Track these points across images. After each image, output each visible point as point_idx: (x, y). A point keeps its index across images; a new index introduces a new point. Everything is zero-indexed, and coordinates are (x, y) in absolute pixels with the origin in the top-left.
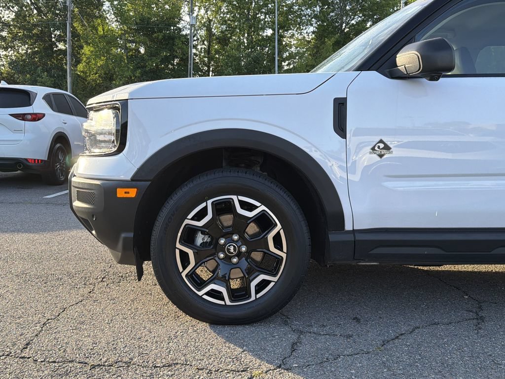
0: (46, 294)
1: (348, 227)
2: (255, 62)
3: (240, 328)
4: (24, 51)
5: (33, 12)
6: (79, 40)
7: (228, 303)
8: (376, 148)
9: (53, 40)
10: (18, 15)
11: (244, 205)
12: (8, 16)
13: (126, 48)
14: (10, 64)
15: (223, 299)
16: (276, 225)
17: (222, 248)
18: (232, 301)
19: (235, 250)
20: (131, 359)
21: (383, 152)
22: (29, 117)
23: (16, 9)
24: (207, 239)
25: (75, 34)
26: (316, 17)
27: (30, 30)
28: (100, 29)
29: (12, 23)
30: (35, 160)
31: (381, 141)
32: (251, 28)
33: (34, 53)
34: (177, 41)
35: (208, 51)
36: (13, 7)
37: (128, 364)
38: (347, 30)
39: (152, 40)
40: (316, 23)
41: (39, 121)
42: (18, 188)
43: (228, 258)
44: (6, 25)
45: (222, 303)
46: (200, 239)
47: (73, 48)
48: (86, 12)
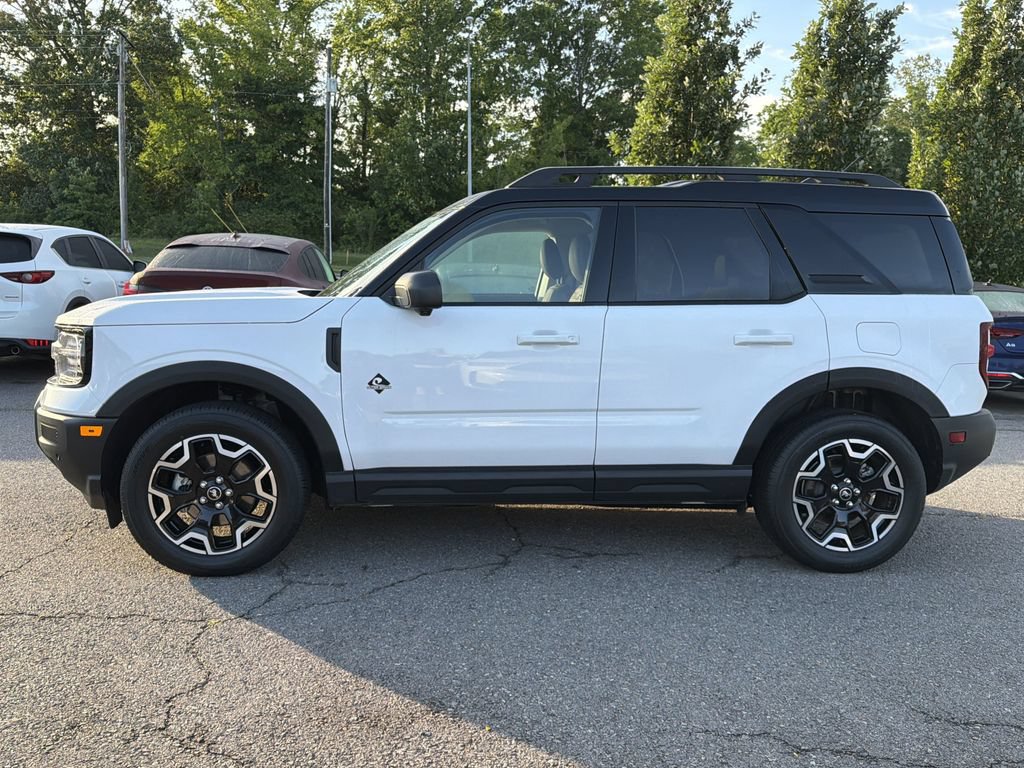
0: (13, 543)
1: (347, 467)
2: (440, 155)
3: (223, 580)
4: (45, 128)
5: (60, 63)
6: (140, 112)
7: (210, 552)
8: (374, 383)
9: (96, 110)
10: (33, 65)
11: (227, 445)
12: (16, 67)
13: (221, 128)
14: (20, 151)
15: (204, 548)
16: (264, 466)
17: (204, 492)
18: (214, 550)
19: (218, 493)
20: (87, 611)
21: (382, 387)
22: (30, 277)
23: (30, 56)
24: (187, 482)
25: (132, 101)
26: (538, 83)
27: (55, 93)
28: (178, 92)
29: (22, 81)
30: (39, 341)
31: (379, 376)
32: (430, 98)
33: (63, 133)
34: (307, 119)
35: (363, 132)
36: (24, 53)
37: (81, 616)
38: (588, 106)
39: (267, 115)
40: (538, 94)
41: (45, 283)
42: (14, 383)
43: (211, 504)
44: (12, 83)
45: (203, 552)
46: (178, 482)
47: (129, 124)
48: (153, 65)
